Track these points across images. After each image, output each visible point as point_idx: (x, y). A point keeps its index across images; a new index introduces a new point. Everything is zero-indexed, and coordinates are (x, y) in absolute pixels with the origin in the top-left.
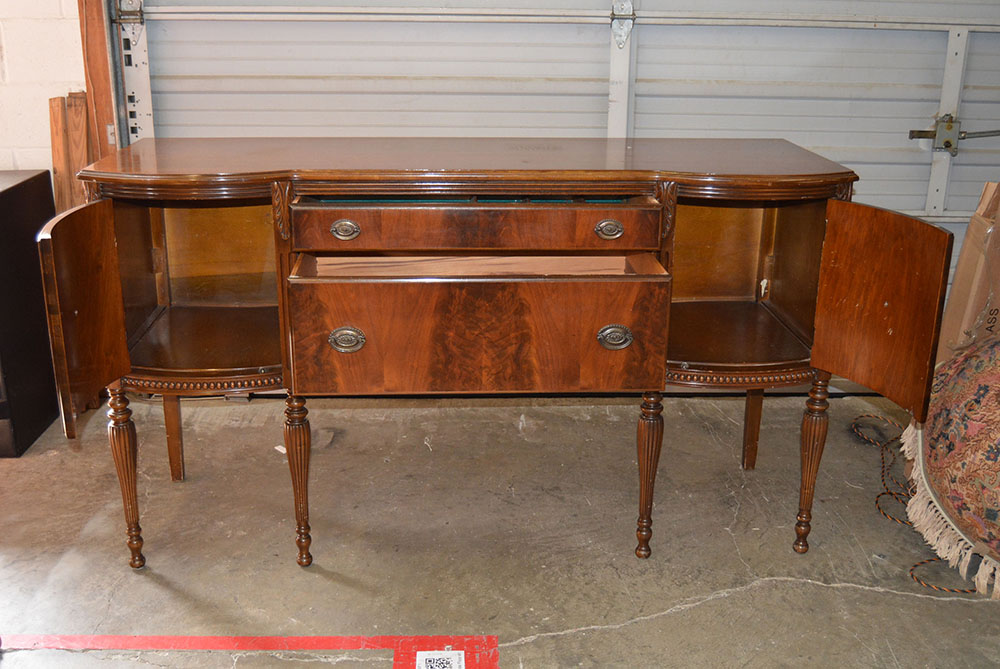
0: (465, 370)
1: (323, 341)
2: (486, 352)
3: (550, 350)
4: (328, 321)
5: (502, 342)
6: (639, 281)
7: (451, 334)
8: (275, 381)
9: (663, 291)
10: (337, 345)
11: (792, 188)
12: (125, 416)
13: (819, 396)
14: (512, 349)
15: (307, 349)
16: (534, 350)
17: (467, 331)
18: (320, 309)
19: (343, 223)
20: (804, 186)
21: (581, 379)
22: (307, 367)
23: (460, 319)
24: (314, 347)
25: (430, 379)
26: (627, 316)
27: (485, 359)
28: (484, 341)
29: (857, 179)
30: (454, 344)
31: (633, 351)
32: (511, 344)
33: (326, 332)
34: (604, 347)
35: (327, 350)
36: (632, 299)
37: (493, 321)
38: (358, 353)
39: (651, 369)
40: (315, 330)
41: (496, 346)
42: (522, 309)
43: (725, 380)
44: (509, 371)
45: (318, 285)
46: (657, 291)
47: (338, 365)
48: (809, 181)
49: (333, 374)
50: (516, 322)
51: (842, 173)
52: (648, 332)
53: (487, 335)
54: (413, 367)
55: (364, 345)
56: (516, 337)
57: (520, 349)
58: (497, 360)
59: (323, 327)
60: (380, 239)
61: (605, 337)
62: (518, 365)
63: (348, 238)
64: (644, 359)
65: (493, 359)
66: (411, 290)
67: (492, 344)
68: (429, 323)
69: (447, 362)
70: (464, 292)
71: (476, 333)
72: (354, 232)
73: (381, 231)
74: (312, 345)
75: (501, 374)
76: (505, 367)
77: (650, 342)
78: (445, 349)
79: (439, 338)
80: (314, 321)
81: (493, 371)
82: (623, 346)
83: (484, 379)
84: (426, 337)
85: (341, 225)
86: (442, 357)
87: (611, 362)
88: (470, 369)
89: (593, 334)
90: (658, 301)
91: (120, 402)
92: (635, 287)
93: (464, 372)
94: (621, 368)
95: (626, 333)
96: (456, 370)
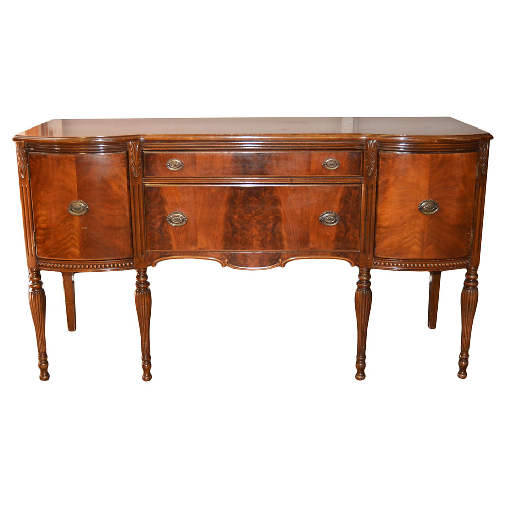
0: (244, 237)
1: (164, 220)
2: (255, 226)
3: (292, 226)
4: (166, 208)
5: (265, 221)
6: (343, 186)
7: (236, 216)
8: (130, 264)
9: (357, 192)
10: (172, 222)
11: (450, 143)
12: (39, 286)
13: (472, 277)
14: (270, 225)
15: (155, 224)
16: (283, 227)
17: (245, 215)
18: (163, 202)
19: (174, 161)
20: (457, 142)
21: (310, 243)
22: (154, 236)
23: (240, 208)
24: (159, 223)
25: (224, 243)
26: (336, 206)
27: (255, 231)
28: (255, 221)
29: (492, 138)
30: (237, 222)
31: (341, 228)
32: (270, 223)
33: (166, 215)
34: (323, 225)
35: (166, 225)
36: (339, 196)
37: (260, 209)
38: (184, 227)
39: (351, 238)
40: (160, 213)
41: (262, 224)
42: (276, 202)
43: (410, 266)
44: (269, 238)
45: (161, 187)
46: (353, 192)
47: (172, 235)
48: (461, 139)
49: (169, 239)
50: (272, 210)
51: (483, 134)
52: (349, 216)
53: (256, 217)
54: (214, 235)
55: (186, 223)
56: (273, 219)
57: (275, 225)
58: (262, 232)
59: (164, 212)
60: (195, 170)
61: (323, 219)
62: (274, 235)
63: (176, 170)
64: (346, 232)
65: (259, 231)
66: (213, 191)
67: (258, 222)
68: (223, 210)
69: (234, 233)
70: (243, 192)
71: (250, 216)
72: (180, 166)
73: (195, 165)
74: (157, 222)
75: (264, 240)
76: (267, 236)
77: (350, 222)
78: (233, 225)
79: (229, 218)
80: (159, 208)
81: (260, 238)
82: (334, 224)
83: (255, 243)
84: (221, 218)
85: (172, 162)
86: (231, 230)
87: (327, 233)
88: (247, 237)
89: (317, 217)
90: (354, 198)
91: (36, 277)
92: (340, 189)
93: (243, 239)
94: (334, 237)
95: (335, 217)
96: (239, 237)
